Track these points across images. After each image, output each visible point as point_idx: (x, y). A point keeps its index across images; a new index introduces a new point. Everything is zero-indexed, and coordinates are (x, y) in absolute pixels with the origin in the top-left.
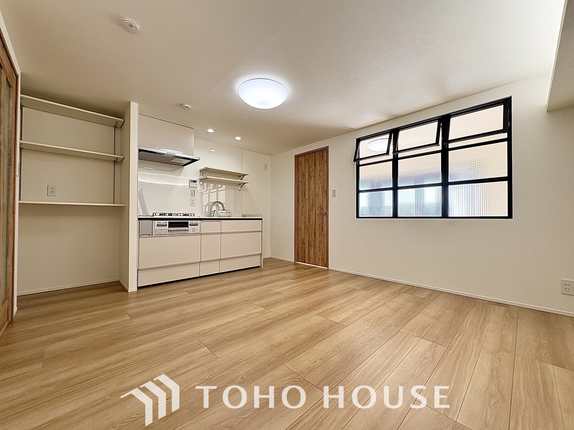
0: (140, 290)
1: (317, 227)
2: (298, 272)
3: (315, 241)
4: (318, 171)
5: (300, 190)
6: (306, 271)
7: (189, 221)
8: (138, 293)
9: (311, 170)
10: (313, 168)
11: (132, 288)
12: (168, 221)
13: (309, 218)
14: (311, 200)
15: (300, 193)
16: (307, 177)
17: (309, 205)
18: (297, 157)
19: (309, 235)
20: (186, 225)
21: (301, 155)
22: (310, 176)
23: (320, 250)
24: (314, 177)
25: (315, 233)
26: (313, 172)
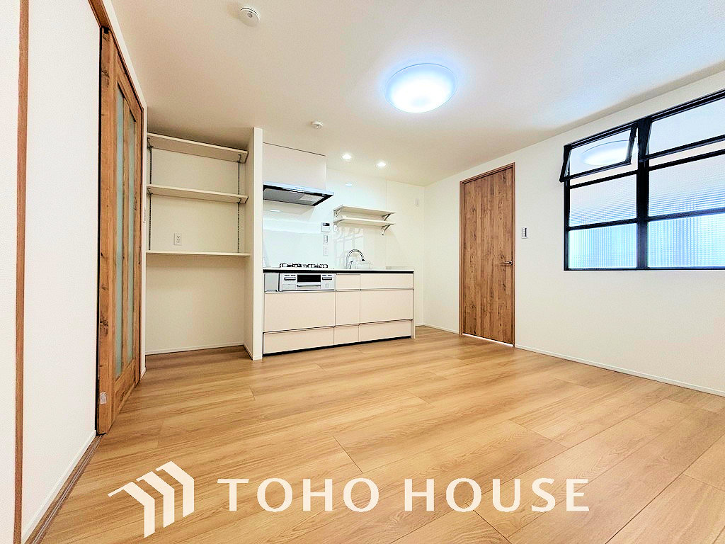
0: (266, 359)
1: (496, 285)
2: (468, 349)
3: (491, 305)
4: (496, 202)
5: (468, 231)
6: (479, 348)
7: (321, 274)
8: (263, 362)
9: (485, 199)
10: (489, 197)
11: (257, 355)
12: (296, 274)
13: (482, 271)
14: (486, 245)
15: (468, 235)
16: (479, 210)
17: (482, 252)
18: (464, 184)
19: (482, 296)
20: (317, 279)
21: (470, 181)
22: (483, 210)
23: (500, 318)
24: (491, 211)
25: (492, 293)
26: (489, 203)
